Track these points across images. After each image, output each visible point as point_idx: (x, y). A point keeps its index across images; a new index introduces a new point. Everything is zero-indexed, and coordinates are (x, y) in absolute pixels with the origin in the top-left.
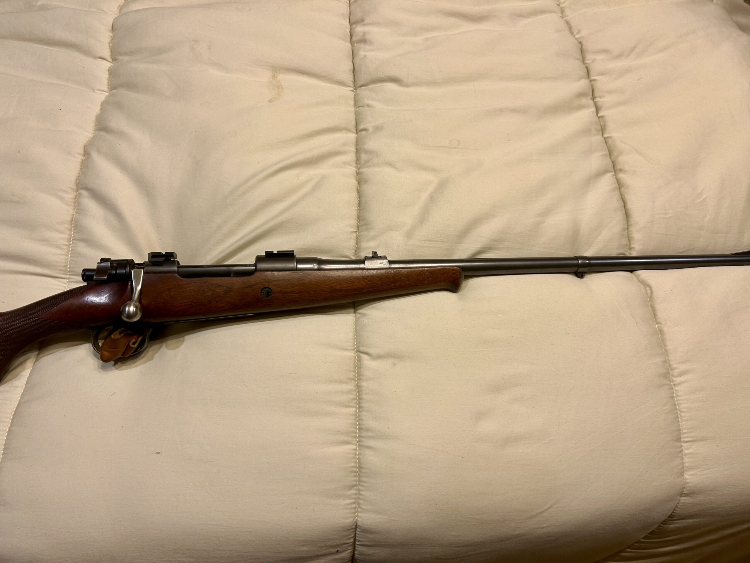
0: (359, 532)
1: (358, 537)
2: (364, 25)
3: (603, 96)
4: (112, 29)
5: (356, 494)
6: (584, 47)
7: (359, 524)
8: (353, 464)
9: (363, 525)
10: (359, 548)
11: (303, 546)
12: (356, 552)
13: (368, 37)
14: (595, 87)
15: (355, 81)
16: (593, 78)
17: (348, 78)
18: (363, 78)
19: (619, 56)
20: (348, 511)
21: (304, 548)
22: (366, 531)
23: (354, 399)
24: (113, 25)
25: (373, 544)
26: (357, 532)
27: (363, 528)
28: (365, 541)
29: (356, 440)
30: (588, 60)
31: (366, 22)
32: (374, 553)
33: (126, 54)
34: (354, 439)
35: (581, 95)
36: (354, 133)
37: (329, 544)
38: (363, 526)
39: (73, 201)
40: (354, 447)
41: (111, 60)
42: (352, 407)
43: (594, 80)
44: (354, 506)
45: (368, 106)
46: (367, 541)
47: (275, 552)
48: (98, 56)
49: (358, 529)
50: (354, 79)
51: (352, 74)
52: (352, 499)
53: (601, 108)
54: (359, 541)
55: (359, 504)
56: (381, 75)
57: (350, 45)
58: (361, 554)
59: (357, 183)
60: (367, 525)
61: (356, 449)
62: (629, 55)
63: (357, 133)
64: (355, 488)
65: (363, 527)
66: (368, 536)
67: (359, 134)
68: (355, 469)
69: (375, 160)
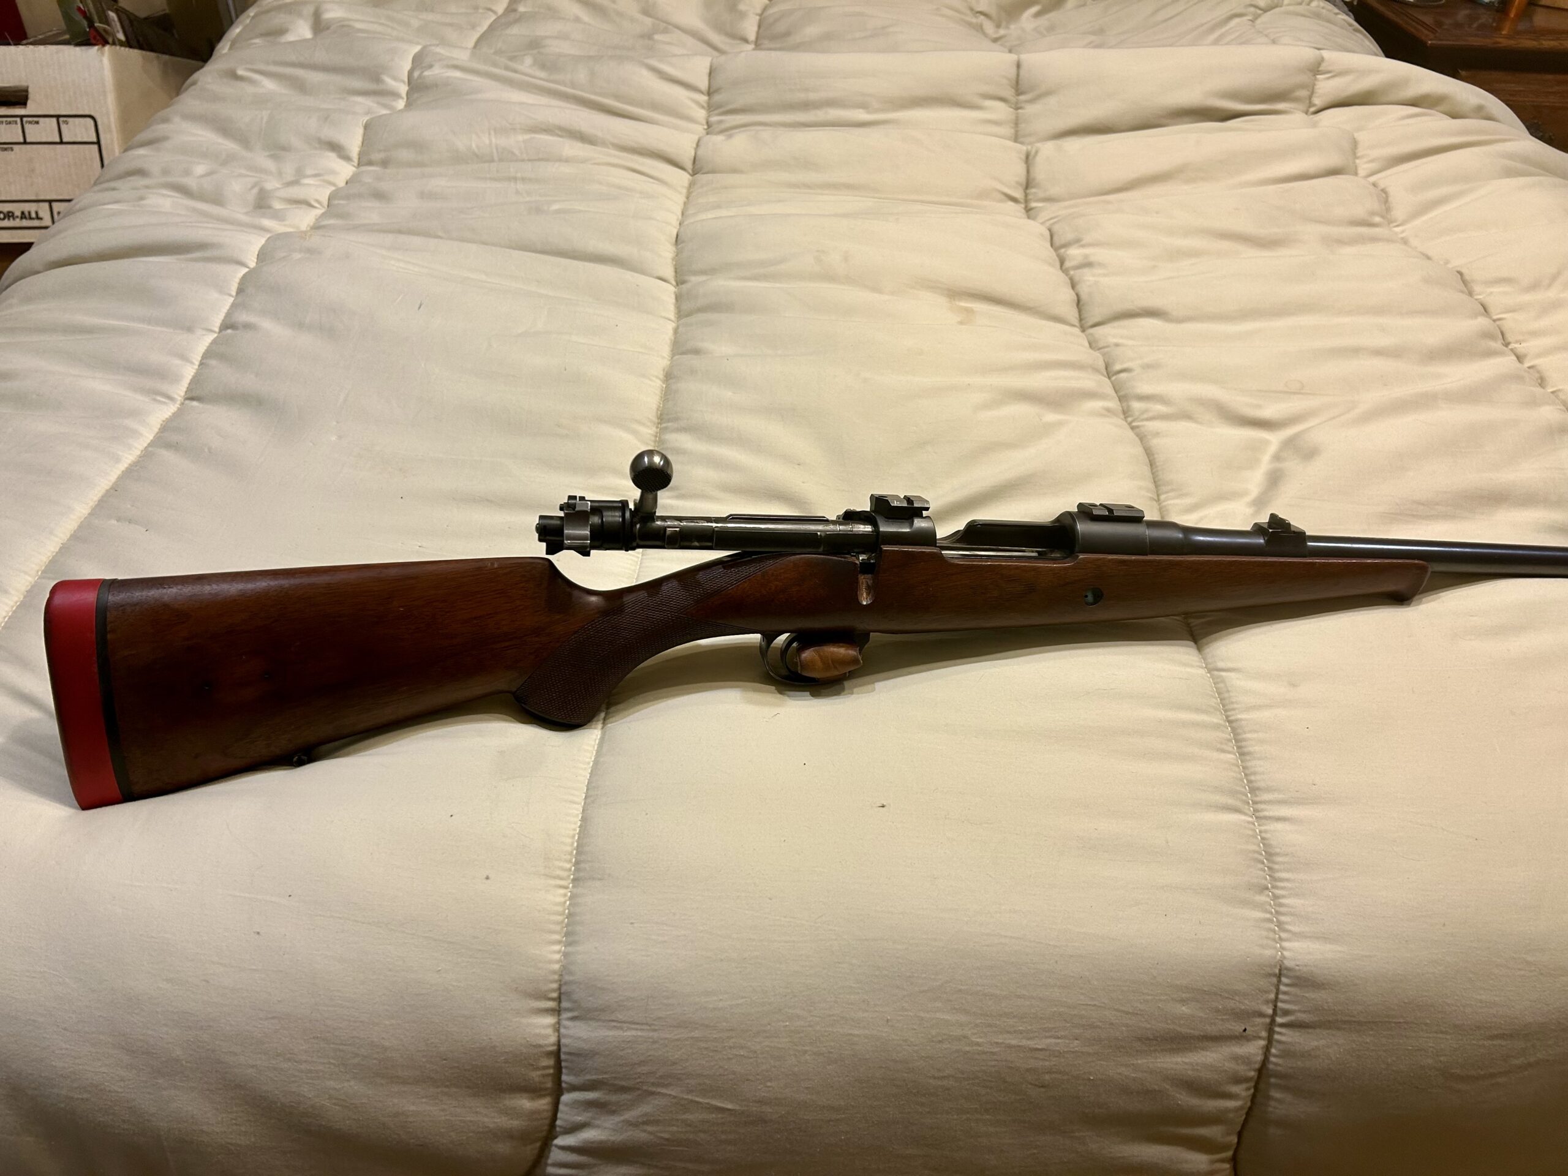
0: (1287, 985)
1: (1284, 1001)
2: (1083, 246)
3: (1524, 341)
4: (676, 241)
5: (1270, 905)
6: (1467, 277)
7: (1287, 963)
8: (1253, 848)
9: (1297, 966)
10: (1285, 1036)
11: (1183, 1001)
12: (1273, 1051)
13: (1092, 259)
14: (1504, 329)
15: (1081, 320)
16: (1495, 317)
17: (1072, 314)
18: (1095, 313)
19: (1534, 287)
20: (1264, 933)
21: (1185, 1009)
22: (1305, 981)
23: (1227, 740)
24: (677, 236)
25: (1316, 1019)
26: (1283, 988)
27: (1298, 974)
28: (1300, 1011)
29: (1250, 809)
30: (1480, 294)
31: (1083, 243)
32: (1317, 1048)
33: (703, 272)
34: (1247, 806)
35: (1487, 335)
36: (1105, 376)
37: (1231, 1004)
38: (1297, 968)
39: (653, 438)
40: (1250, 819)
41: (674, 283)
42: (1228, 752)
43: (1499, 319)
44: (1271, 926)
45: (1117, 345)
46: (1305, 1012)
47: (1127, 1013)
48: (655, 275)
49: (1284, 980)
50: (1080, 315)
51: (1075, 307)
52: (1264, 911)
53: (1525, 356)
54: (1286, 1013)
55: (1279, 923)
56: (1128, 306)
57: (1062, 273)
58: (1287, 1054)
59: (1137, 439)
60: (1306, 966)
61: (1253, 824)
62: (1549, 286)
63: (1111, 376)
64: (1266, 892)
65: (1300, 970)
66: (1307, 995)
67: (1114, 376)
69: (1160, 408)
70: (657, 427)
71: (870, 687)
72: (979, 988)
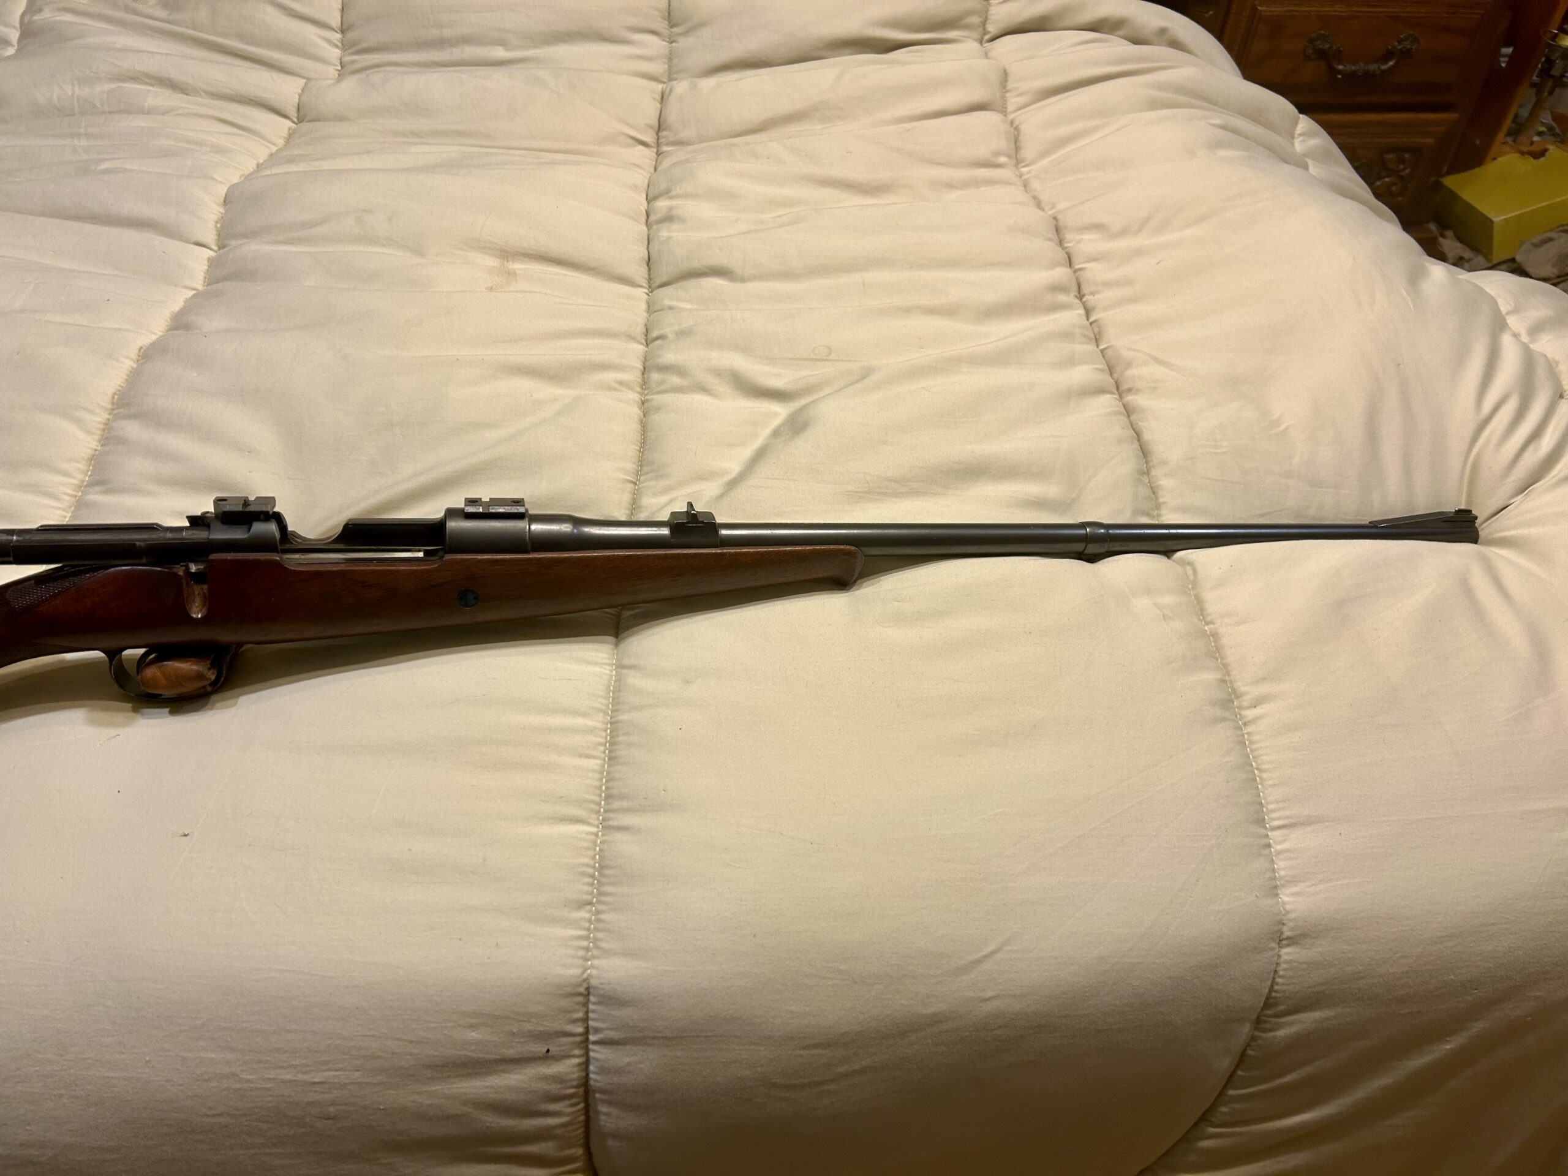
0: (594, 1003)
1: (594, 1020)
2: (671, 198)
3: (1098, 292)
4: (225, 201)
5: (590, 921)
6: (1061, 223)
7: (594, 982)
8: (586, 860)
9: (601, 984)
10: (598, 1053)
11: (472, 1027)
12: (591, 1068)
13: (675, 212)
14: (1081, 280)
15: (650, 279)
16: (1077, 267)
17: (639, 273)
18: (664, 272)
19: (1124, 232)
20: (572, 952)
21: (474, 1035)
22: (612, 1000)
23: (600, 744)
24: (226, 195)
25: (624, 1036)
26: (591, 1007)
27: (602, 992)
28: (608, 1029)
29: (598, 819)
30: (1069, 242)
31: (674, 193)
32: (629, 1064)
33: (244, 236)
34: (595, 816)
35: (1056, 288)
36: (642, 344)
37: (529, 1027)
38: (601, 986)
39: (101, 427)
40: (594, 830)
41: (215, 248)
42: (595, 758)
43: (1080, 269)
44: (585, 943)
45: (671, 308)
46: (613, 1029)
47: (411, 1042)
48: (193, 240)
49: (592, 999)
50: (649, 275)
51: (645, 266)
52: (581, 928)
53: (1094, 308)
54: (597, 1031)
55: (595, 940)
56: (696, 264)
57: (645, 228)
58: (604, 1070)
59: (642, 414)
60: (609, 984)
61: (596, 835)
62: (1139, 230)
63: (647, 345)
64: (588, 907)
65: (603, 989)
66: (613, 1013)
67: (650, 346)
68: (590, 871)
69: (676, 380)
70: (110, 414)
71: (232, 701)
72: (245, 1025)
